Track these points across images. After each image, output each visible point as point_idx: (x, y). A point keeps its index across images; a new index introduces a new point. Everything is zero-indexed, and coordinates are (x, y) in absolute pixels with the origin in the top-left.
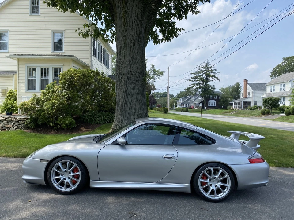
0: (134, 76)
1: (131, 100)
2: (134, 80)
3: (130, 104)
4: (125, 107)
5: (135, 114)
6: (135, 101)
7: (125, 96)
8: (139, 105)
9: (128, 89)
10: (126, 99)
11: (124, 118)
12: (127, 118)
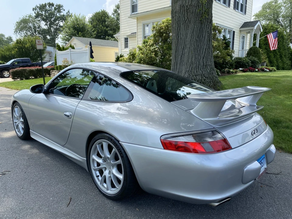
0: (187, 11)
1: (183, 45)
2: (187, 18)
3: (182, 51)
4: (177, 55)
5: (187, 65)
6: (188, 46)
7: (177, 40)
8: (193, 52)
9: (180, 31)
10: (177, 45)
11: (175, 70)
12: (178, 70)
